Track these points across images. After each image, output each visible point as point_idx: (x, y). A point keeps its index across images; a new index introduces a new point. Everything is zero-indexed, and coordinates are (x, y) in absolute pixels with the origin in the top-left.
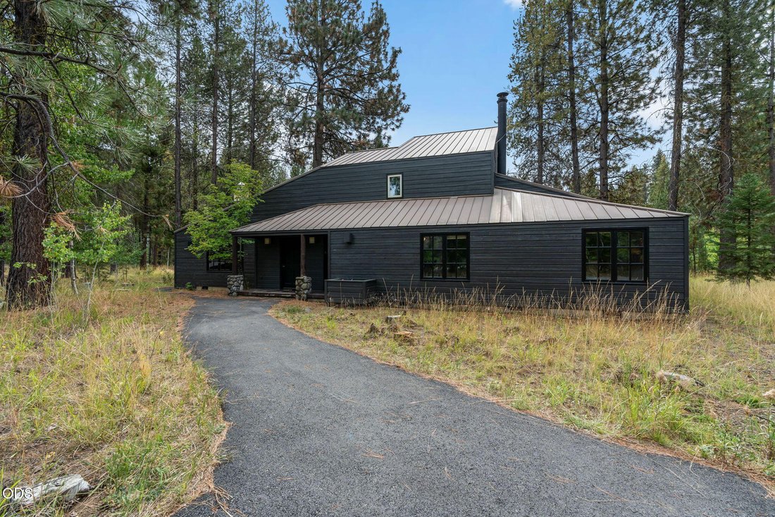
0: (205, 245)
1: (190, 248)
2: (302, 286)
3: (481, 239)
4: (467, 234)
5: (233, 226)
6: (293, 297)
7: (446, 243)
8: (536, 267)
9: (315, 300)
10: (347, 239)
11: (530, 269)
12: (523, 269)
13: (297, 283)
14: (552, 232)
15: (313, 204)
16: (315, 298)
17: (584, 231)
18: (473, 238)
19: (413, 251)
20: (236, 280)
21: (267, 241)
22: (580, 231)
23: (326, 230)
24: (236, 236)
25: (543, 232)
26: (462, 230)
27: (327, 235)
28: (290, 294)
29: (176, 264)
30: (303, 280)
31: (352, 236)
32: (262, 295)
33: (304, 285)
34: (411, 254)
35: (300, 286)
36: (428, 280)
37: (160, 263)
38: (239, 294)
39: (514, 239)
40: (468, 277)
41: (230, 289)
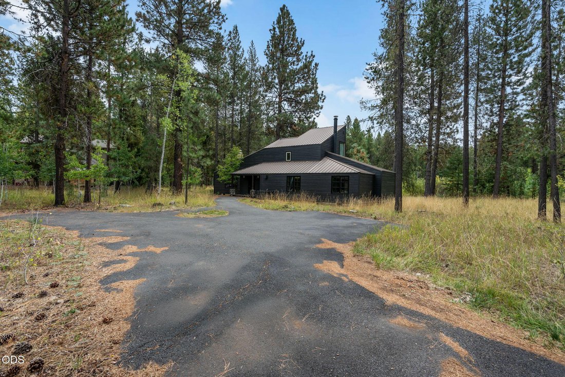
0: (223, 178)
1: (218, 179)
3: (304, 178)
4: (300, 177)
7: (294, 179)
10: (265, 177)
12: (315, 189)
13: (251, 192)
14: (323, 177)
15: (261, 163)
16: (255, 197)
17: (332, 176)
18: (302, 178)
20: (232, 191)
21: (244, 177)
24: (233, 175)
25: (321, 177)
26: (299, 175)
29: (214, 185)
31: (267, 176)
33: (253, 193)
34: (284, 182)
37: (208, 184)
38: (233, 196)
39: (313, 178)
41: (230, 194)
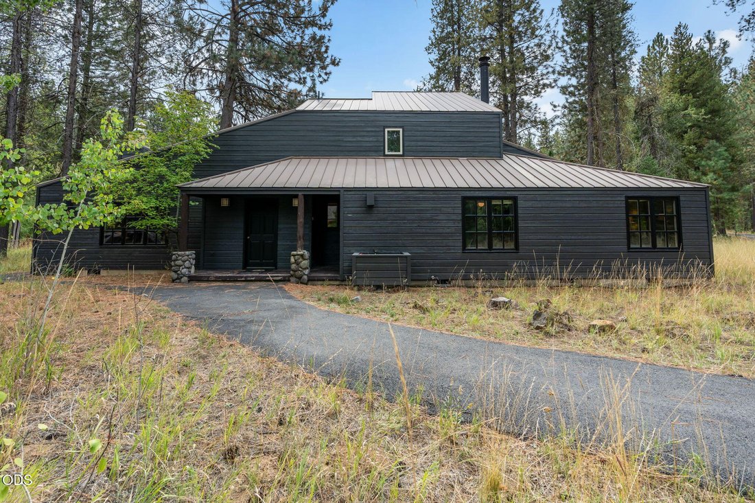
2: (301, 264)
3: (529, 204)
4: (515, 199)
5: (182, 179)
6: (286, 280)
7: (491, 208)
8: (585, 235)
9: (319, 283)
10: (365, 202)
11: (580, 237)
12: (573, 237)
13: (292, 260)
14: (598, 199)
15: (284, 157)
16: (318, 280)
17: (628, 198)
18: (521, 203)
19: (454, 217)
21: (225, 202)
22: (623, 199)
23: (338, 189)
24: (188, 193)
25: (591, 199)
26: (509, 194)
27: (339, 195)
28: (280, 276)
30: (302, 256)
31: (374, 198)
32: (234, 280)
33: (304, 263)
34: (451, 221)
35: (298, 264)
36: (471, 251)
38: (192, 279)
39: (564, 205)
40: (517, 247)
41: (176, 272)
